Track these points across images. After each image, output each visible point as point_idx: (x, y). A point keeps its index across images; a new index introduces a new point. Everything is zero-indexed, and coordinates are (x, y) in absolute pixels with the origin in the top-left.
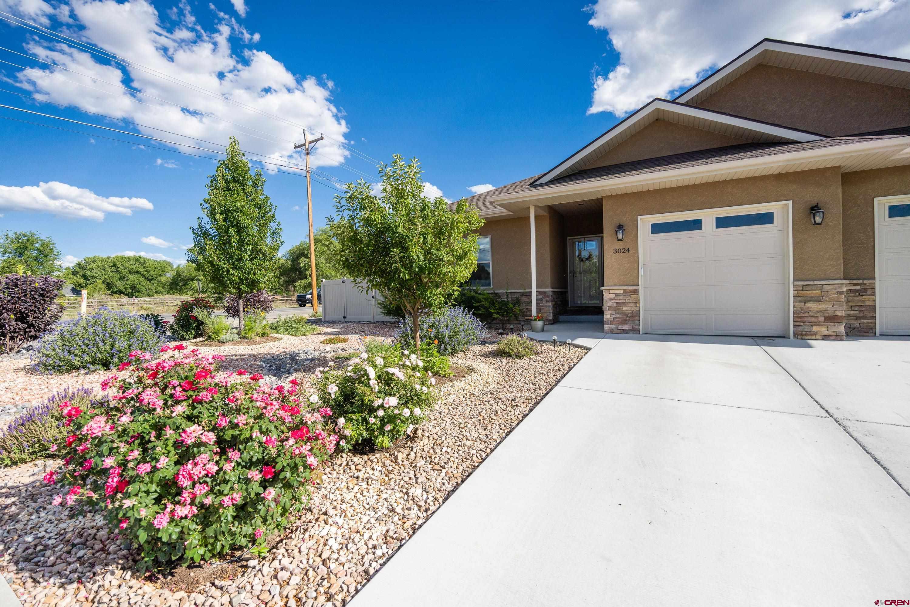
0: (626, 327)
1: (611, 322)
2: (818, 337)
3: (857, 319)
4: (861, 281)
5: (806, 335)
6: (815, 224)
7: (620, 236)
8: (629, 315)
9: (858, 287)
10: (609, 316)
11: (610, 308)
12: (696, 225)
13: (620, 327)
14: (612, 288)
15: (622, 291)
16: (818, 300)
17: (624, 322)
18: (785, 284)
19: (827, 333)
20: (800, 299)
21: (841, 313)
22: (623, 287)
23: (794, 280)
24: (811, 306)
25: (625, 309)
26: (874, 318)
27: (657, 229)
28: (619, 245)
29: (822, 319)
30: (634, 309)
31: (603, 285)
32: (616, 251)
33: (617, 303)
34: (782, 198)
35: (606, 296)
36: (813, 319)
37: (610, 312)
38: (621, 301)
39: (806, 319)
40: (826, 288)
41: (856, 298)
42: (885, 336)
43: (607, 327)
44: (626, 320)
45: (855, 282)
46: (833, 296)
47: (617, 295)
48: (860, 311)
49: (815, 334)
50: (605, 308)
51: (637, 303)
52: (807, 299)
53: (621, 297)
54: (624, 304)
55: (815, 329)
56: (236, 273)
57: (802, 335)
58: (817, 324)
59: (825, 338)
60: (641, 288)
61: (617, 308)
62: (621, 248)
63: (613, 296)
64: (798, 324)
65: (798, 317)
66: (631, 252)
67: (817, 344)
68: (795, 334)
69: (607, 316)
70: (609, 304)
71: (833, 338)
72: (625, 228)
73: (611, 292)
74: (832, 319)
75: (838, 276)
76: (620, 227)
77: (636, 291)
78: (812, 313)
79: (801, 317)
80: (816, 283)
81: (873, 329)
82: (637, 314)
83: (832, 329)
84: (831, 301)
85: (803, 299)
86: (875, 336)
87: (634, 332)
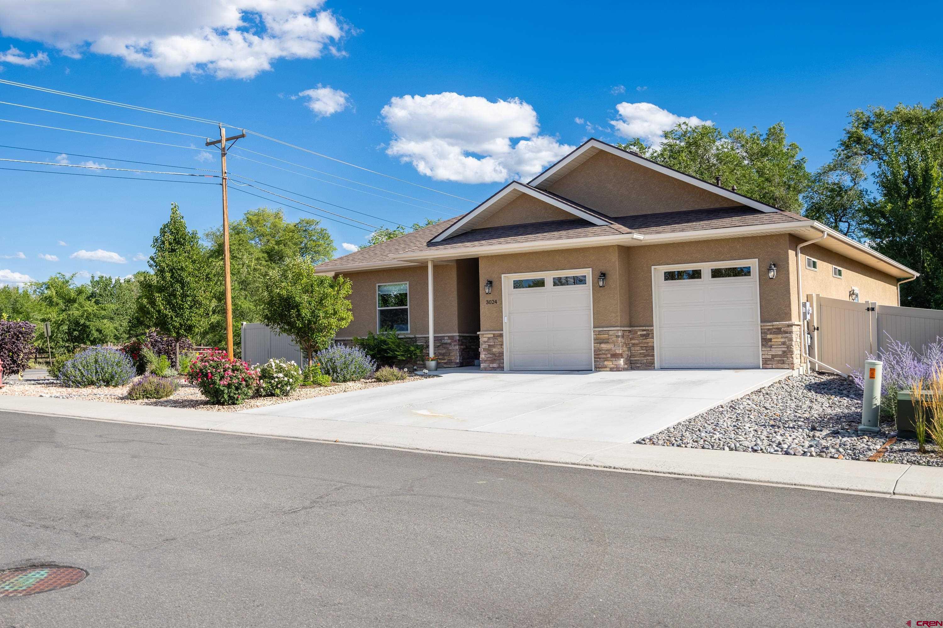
0: (495, 365)
1: (485, 361)
2: (608, 369)
3: (645, 356)
4: (644, 328)
5: (601, 368)
6: (601, 287)
7: (487, 291)
8: (497, 355)
9: (645, 333)
10: (484, 356)
11: (484, 350)
12: (540, 283)
13: (491, 366)
14: (486, 333)
15: (492, 336)
16: (606, 342)
17: (493, 361)
18: (590, 330)
19: (612, 366)
20: (596, 341)
21: (622, 351)
22: (493, 332)
23: (594, 327)
24: (603, 346)
25: (494, 350)
26: (653, 355)
27: (518, 285)
28: (490, 298)
29: (609, 356)
30: (500, 350)
31: (480, 331)
32: (488, 302)
33: (489, 345)
34: (587, 266)
35: (482, 340)
36: (604, 356)
37: (484, 353)
38: (491, 344)
39: (600, 356)
40: (611, 333)
41: (644, 341)
42: (662, 369)
43: (482, 365)
44: (495, 360)
45: (641, 328)
46: (615, 339)
47: (489, 338)
48: (647, 350)
49: (606, 367)
50: (481, 350)
51: (502, 345)
52: (601, 341)
53: (492, 341)
54: (493, 346)
55: (606, 363)
56: (177, 319)
57: (599, 368)
58: (606, 359)
59: (611, 370)
60: (505, 332)
61: (488, 350)
62: (491, 300)
63: (486, 339)
64: (596, 359)
66: (498, 303)
68: (595, 367)
69: (482, 356)
70: (484, 346)
71: (615, 370)
72: (494, 284)
73: (485, 336)
74: (616, 356)
75: (617, 324)
76: (492, 283)
77: (501, 335)
78: (603, 352)
79: (598, 354)
80: (605, 329)
81: (653, 363)
82: (502, 354)
83: (615, 363)
84: (613, 343)
85: (599, 341)
86: (654, 369)
87: (500, 369)
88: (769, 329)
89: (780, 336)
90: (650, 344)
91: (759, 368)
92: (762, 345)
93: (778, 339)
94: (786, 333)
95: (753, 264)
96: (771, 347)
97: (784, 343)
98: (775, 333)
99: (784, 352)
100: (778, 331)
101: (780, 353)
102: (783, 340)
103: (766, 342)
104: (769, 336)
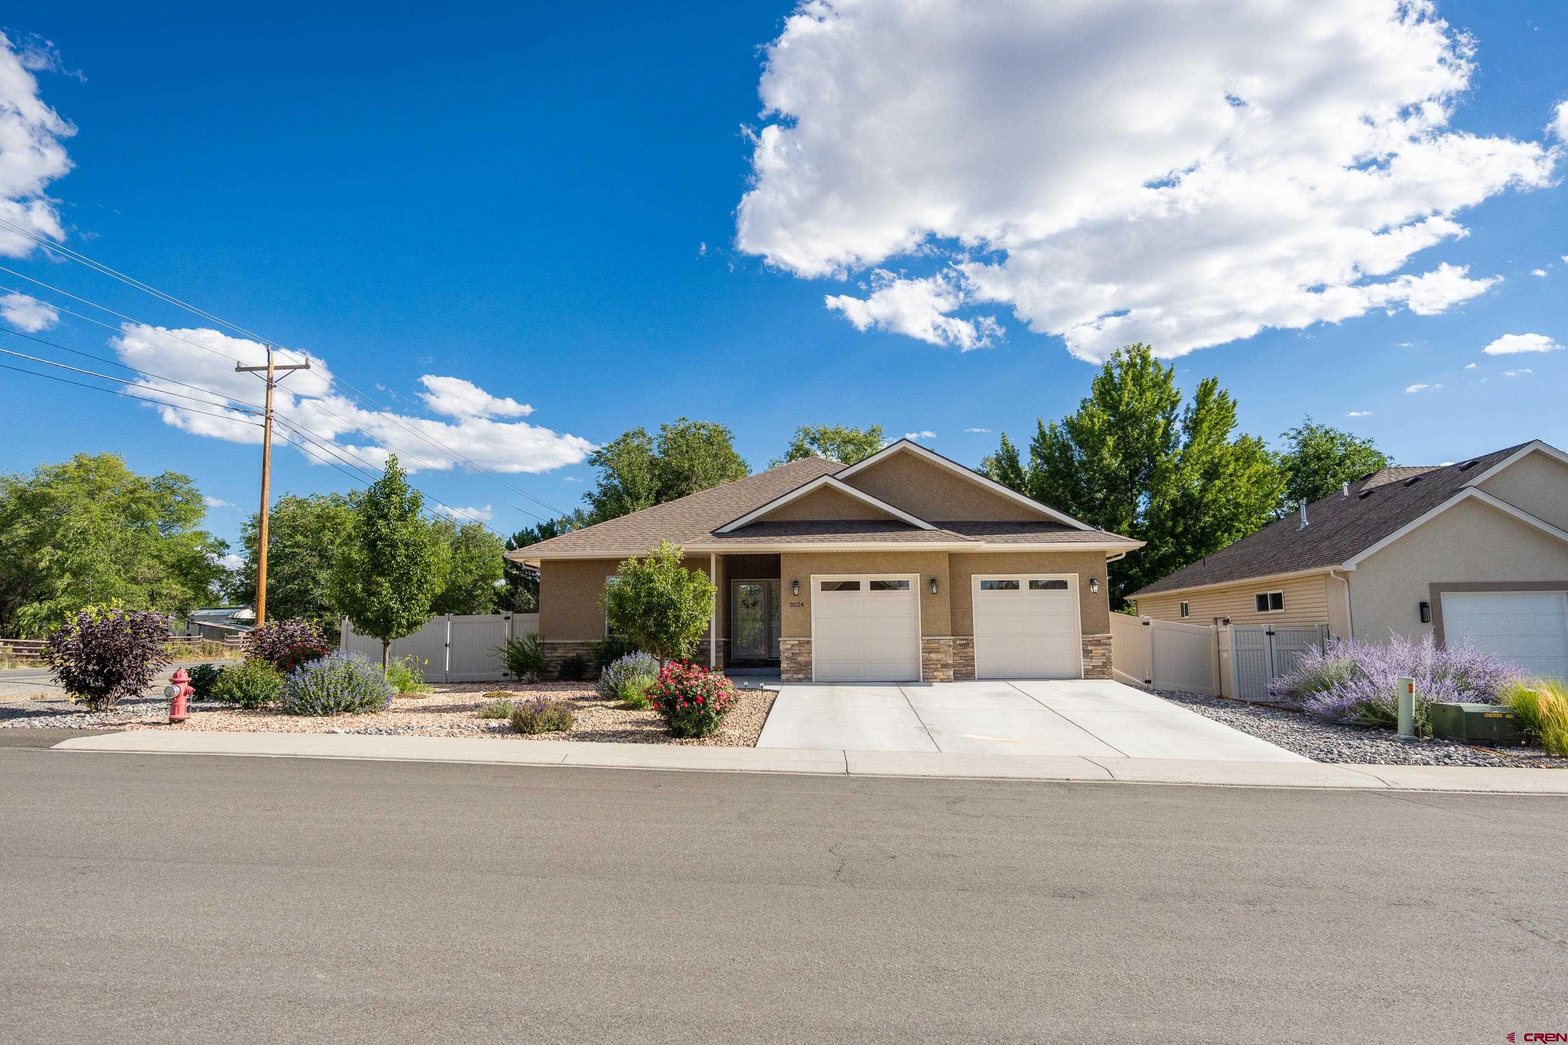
0: (800, 676)
1: (787, 671)
2: (938, 680)
3: (965, 666)
4: (965, 637)
5: (930, 678)
6: (933, 593)
7: (796, 592)
8: (804, 664)
9: (964, 642)
10: (785, 666)
11: (787, 658)
12: (855, 586)
13: (795, 676)
14: (788, 639)
15: (797, 643)
16: (937, 651)
17: (797, 672)
18: (917, 638)
19: (943, 677)
20: (926, 650)
21: (950, 662)
22: (798, 639)
23: (923, 636)
24: (933, 656)
25: (799, 659)
26: (973, 666)
27: (826, 586)
28: (795, 600)
29: (939, 666)
30: (807, 659)
31: (780, 637)
32: (792, 605)
33: (793, 653)
34: (913, 571)
35: (782, 647)
36: (934, 666)
37: (787, 662)
38: (795, 652)
39: (930, 666)
40: (941, 642)
41: (963, 651)
42: (980, 679)
43: (783, 676)
44: (800, 670)
45: (961, 637)
46: (946, 648)
47: (793, 645)
48: (966, 660)
49: (936, 678)
50: (782, 658)
51: (810, 653)
52: (930, 650)
53: (797, 648)
54: (799, 654)
55: (935, 673)
57: (928, 678)
58: (936, 670)
59: (942, 681)
60: (813, 639)
61: (791, 659)
62: (796, 603)
63: (789, 647)
64: (925, 669)
65: (926, 665)
66: (805, 606)
67: (937, 685)
68: (923, 678)
69: (784, 665)
70: (786, 654)
71: (946, 681)
72: (800, 584)
73: (787, 642)
74: (945, 666)
75: (948, 633)
76: (796, 583)
77: (809, 642)
78: (933, 662)
79: (926, 664)
80: (936, 638)
81: (974, 673)
82: (809, 663)
83: (946, 673)
84: (945, 652)
85: (927, 650)
86: (974, 679)
87: (807, 680)
88: (1089, 641)
89: (1100, 648)
90: (970, 654)
91: (1079, 678)
92: (1084, 656)
93: (1099, 651)
94: (1106, 645)
95: (1073, 579)
96: (1092, 658)
97: (1104, 655)
98: (1095, 645)
99: (1104, 663)
100: (1098, 643)
101: (1100, 664)
102: (1103, 651)
103: (1087, 653)
104: (1090, 648)
